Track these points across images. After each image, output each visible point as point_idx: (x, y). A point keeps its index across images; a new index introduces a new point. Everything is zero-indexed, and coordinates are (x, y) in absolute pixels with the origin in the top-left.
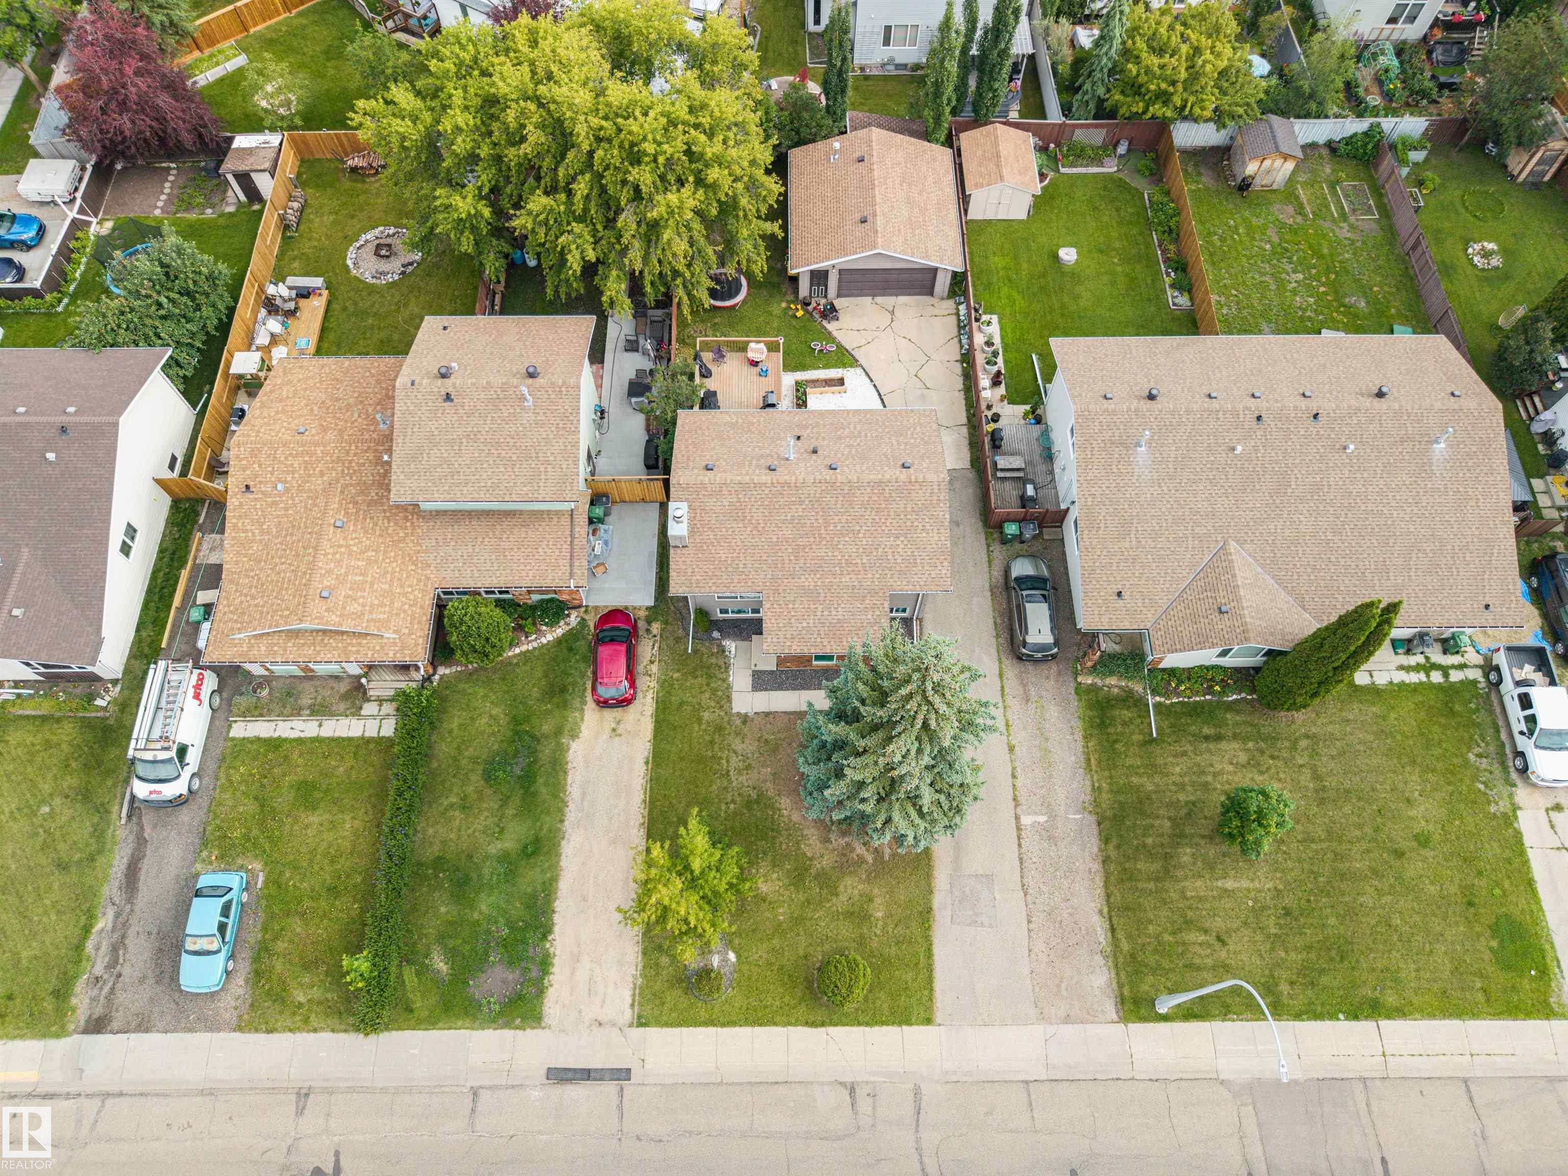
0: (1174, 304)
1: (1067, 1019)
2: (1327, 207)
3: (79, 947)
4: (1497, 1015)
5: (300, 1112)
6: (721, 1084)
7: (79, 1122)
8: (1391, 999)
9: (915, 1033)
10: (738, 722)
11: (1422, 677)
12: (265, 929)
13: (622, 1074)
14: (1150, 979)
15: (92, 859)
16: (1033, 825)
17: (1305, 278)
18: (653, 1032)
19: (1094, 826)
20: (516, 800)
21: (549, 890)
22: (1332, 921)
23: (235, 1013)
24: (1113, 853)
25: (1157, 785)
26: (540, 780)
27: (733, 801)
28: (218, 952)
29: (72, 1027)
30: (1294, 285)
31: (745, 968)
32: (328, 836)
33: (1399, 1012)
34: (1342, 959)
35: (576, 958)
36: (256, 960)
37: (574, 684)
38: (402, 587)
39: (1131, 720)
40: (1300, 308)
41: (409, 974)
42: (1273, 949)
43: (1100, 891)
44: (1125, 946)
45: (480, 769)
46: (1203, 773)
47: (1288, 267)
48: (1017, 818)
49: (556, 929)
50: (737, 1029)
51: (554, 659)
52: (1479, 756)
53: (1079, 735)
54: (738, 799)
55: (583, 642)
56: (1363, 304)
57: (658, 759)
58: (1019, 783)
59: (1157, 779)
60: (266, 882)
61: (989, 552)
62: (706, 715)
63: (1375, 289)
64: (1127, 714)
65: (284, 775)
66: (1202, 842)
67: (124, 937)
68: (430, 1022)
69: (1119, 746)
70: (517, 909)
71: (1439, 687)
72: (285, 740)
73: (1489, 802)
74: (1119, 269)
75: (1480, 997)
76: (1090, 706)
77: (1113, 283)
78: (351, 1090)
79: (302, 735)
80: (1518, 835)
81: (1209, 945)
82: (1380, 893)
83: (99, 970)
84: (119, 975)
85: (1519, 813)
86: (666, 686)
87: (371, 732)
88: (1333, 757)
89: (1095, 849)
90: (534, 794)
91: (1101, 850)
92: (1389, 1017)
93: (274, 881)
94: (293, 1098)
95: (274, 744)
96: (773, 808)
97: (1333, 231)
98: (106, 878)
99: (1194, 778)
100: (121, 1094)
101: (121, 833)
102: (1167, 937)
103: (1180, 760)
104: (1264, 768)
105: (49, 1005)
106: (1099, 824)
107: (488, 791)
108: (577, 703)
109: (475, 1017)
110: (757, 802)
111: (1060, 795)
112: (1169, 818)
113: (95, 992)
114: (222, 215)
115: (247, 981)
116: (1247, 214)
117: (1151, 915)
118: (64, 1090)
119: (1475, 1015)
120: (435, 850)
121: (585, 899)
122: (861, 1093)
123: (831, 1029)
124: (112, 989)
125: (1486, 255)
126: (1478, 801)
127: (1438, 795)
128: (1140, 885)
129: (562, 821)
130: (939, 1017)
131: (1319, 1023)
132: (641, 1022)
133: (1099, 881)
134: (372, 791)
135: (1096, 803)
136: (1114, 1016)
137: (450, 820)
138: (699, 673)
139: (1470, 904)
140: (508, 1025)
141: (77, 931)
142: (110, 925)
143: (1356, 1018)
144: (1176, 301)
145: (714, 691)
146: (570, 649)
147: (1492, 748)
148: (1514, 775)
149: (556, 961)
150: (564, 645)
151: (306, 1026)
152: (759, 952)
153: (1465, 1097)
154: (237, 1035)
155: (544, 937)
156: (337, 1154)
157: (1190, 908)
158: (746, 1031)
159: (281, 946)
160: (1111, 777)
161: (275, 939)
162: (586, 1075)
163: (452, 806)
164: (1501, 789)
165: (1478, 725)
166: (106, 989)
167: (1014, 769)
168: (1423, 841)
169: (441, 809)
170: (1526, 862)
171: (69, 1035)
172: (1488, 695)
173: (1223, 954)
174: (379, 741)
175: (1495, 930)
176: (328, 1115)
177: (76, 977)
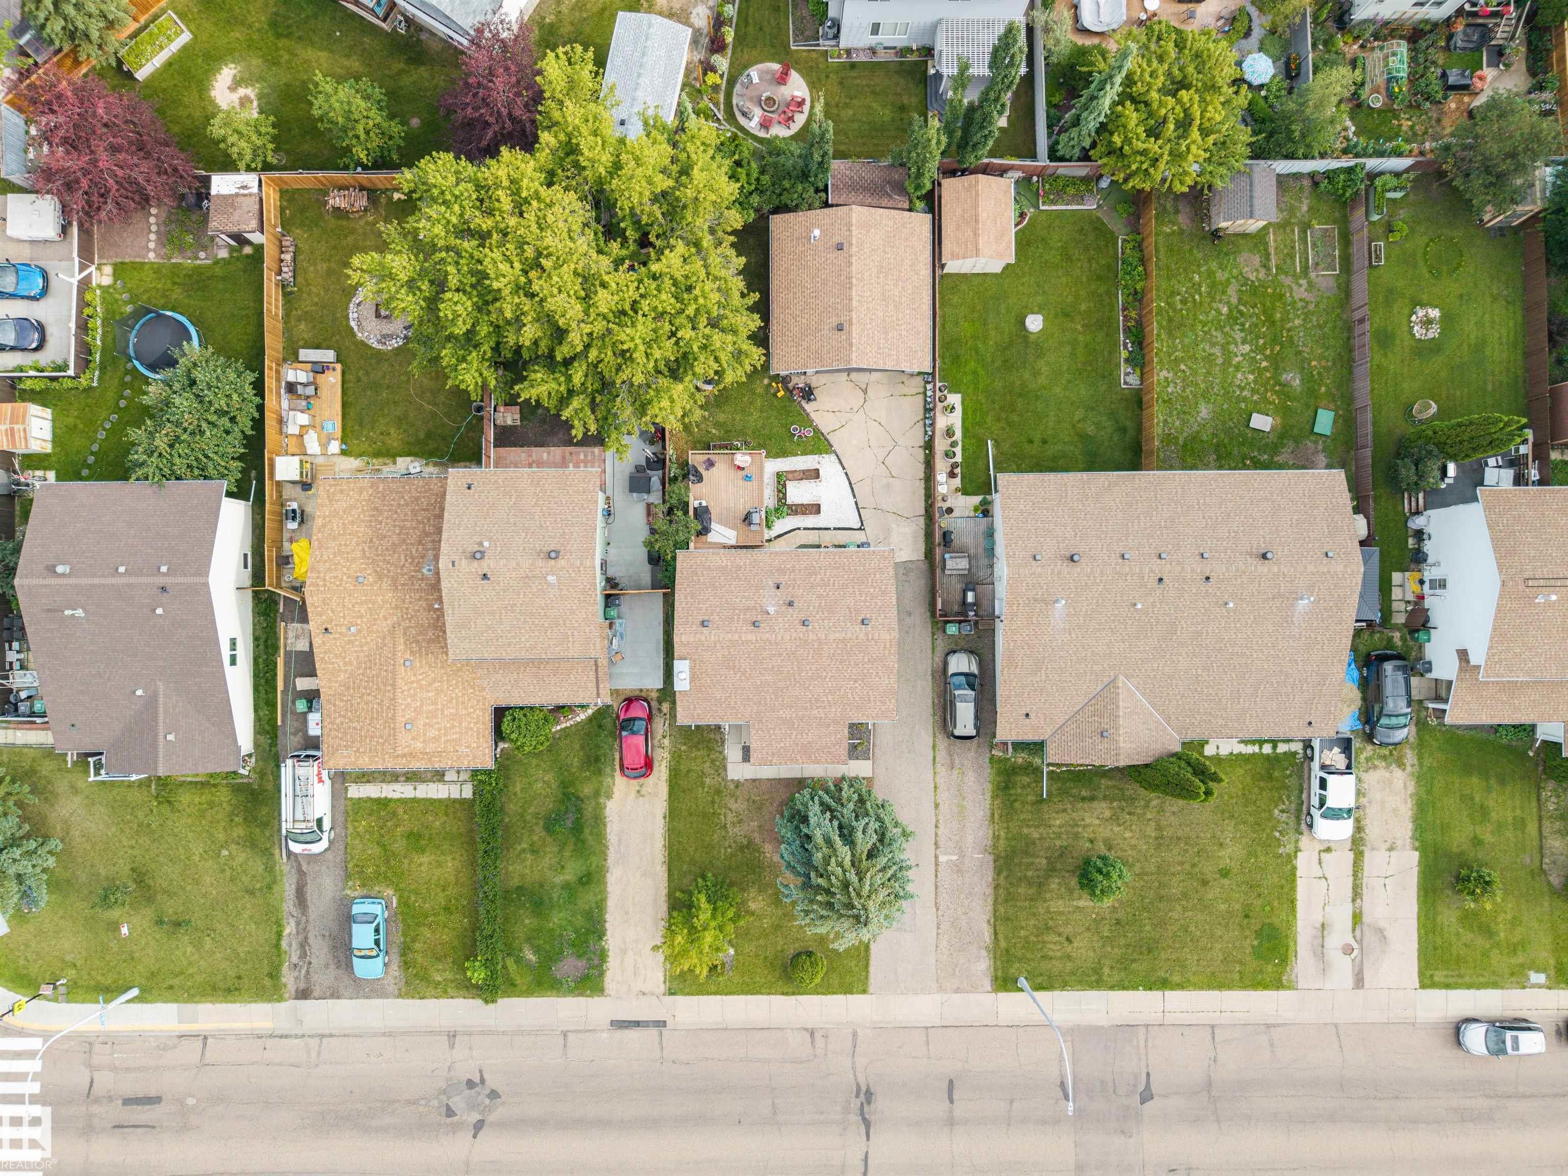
0: (1125, 383)
1: (957, 991)
2: (1293, 258)
3: (277, 946)
4: (1245, 987)
5: (452, 1046)
6: (726, 1029)
7: (308, 1052)
8: (1176, 978)
9: (855, 999)
10: (732, 787)
11: (1256, 749)
12: (405, 935)
13: (661, 1024)
14: (1017, 965)
15: (269, 887)
16: (947, 862)
17: (1252, 351)
18: (679, 999)
19: (991, 863)
20: (570, 847)
21: (601, 905)
22: (1148, 928)
23: (396, 987)
24: (1002, 881)
25: (1041, 834)
26: (587, 831)
27: (730, 847)
28: (378, 955)
29: (287, 996)
30: (1240, 358)
31: (741, 958)
32: (437, 872)
33: (1180, 986)
34: (1149, 952)
35: (624, 952)
36: (403, 955)
37: (605, 755)
38: (466, 708)
39: (1029, 785)
40: (1239, 386)
41: (510, 962)
42: (1104, 946)
43: (990, 908)
44: (1003, 944)
45: (541, 823)
46: (1077, 825)
47: (1239, 336)
48: (936, 857)
49: (608, 933)
50: (735, 997)
51: (588, 734)
52: (1282, 811)
53: (988, 795)
54: (734, 845)
55: (609, 720)
56: (1298, 381)
57: (673, 814)
58: (939, 833)
59: (1041, 830)
60: (399, 903)
61: (934, 640)
62: (708, 781)
63: (1313, 363)
64: (1026, 780)
65: (396, 826)
66: (1067, 875)
67: (306, 938)
68: (528, 993)
69: (1017, 805)
70: (579, 921)
71: (1267, 757)
72: (390, 800)
73: (1279, 846)
74: (1081, 338)
75: (1236, 977)
76: (999, 773)
77: (1073, 354)
78: (483, 1033)
79: (403, 796)
80: (1294, 868)
81: (1061, 943)
82: (1185, 909)
83: (295, 959)
84: (310, 963)
85: (1299, 854)
86: (676, 757)
87: (455, 795)
88: (1174, 813)
89: (990, 879)
90: (583, 841)
91: (994, 880)
92: (1172, 989)
93: (404, 903)
94: (446, 1038)
95: (383, 803)
96: (759, 852)
97: (1291, 290)
98: (282, 900)
99: (1069, 829)
100: (331, 1036)
101: (286, 868)
102: (1032, 938)
103: (1060, 815)
104: (1121, 822)
105: (267, 982)
106: (995, 862)
107: (549, 839)
108: (608, 770)
109: (558, 990)
110: (747, 847)
111: (970, 839)
112: (1046, 858)
113: (297, 973)
114: (217, 262)
115: (399, 967)
116: (1214, 265)
117: (1023, 924)
118: (293, 1033)
119: (1230, 987)
120: (515, 882)
121: (627, 913)
122: (818, 1036)
123: (799, 997)
124: (308, 972)
125: (1427, 322)
126: (1271, 844)
127: (1244, 841)
128: (1018, 904)
129: (605, 860)
130: (871, 989)
131: (1125, 992)
132: (671, 993)
133: (990, 901)
134: (463, 839)
135: (995, 846)
136: (989, 989)
137: (524, 860)
138: (701, 746)
139: (1247, 916)
140: (581, 995)
141: (273, 936)
142: (294, 931)
143: (1150, 989)
144: (1128, 379)
145: (713, 761)
146: (600, 726)
147: (1293, 806)
148: (1303, 826)
149: (610, 954)
150: (594, 722)
151: (445, 994)
152: (749, 948)
153: (1210, 1037)
154: (400, 1000)
155: (601, 938)
156: (481, 1071)
157: (1052, 919)
158: (742, 998)
159: (418, 946)
160: (1008, 828)
161: (414, 941)
162: (637, 1024)
163: (524, 850)
164: (1292, 836)
165: (1287, 788)
166: (303, 972)
167: (937, 821)
168: (1224, 873)
169: (517, 852)
170: (1293, 888)
171: (286, 1000)
172: (1302, 763)
173: (1069, 949)
174: (462, 801)
175: (1258, 934)
176: (471, 1048)
177: (280, 965)
